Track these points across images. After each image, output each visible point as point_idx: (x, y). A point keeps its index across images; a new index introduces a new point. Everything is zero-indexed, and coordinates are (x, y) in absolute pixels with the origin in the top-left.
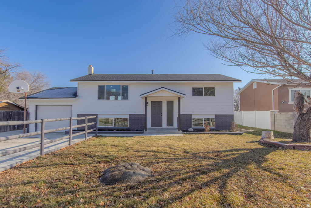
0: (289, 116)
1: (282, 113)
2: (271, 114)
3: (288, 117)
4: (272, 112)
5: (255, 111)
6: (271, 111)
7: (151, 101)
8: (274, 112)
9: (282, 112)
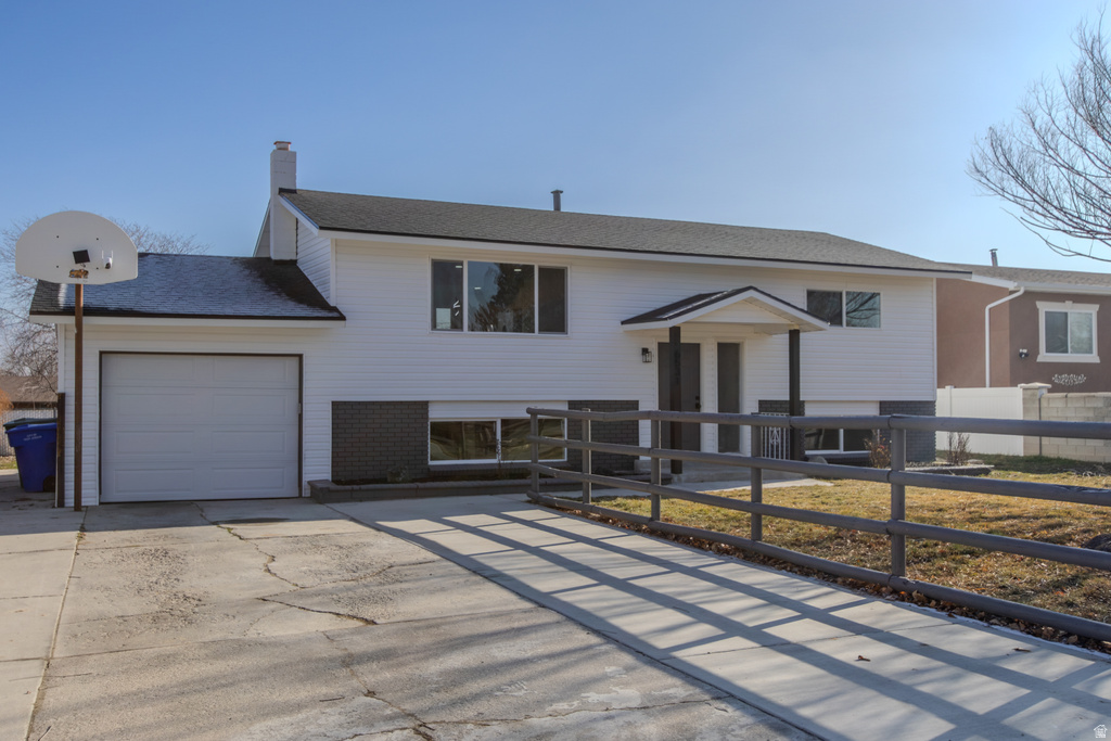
0: (1100, 404)
1: (1070, 395)
2: (1024, 399)
3: (1095, 408)
4: (1029, 392)
5: (948, 387)
6: (1025, 389)
7: (659, 343)
8: (1038, 393)
9: (1069, 392)
